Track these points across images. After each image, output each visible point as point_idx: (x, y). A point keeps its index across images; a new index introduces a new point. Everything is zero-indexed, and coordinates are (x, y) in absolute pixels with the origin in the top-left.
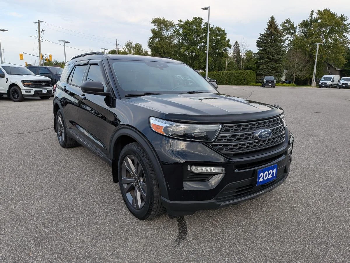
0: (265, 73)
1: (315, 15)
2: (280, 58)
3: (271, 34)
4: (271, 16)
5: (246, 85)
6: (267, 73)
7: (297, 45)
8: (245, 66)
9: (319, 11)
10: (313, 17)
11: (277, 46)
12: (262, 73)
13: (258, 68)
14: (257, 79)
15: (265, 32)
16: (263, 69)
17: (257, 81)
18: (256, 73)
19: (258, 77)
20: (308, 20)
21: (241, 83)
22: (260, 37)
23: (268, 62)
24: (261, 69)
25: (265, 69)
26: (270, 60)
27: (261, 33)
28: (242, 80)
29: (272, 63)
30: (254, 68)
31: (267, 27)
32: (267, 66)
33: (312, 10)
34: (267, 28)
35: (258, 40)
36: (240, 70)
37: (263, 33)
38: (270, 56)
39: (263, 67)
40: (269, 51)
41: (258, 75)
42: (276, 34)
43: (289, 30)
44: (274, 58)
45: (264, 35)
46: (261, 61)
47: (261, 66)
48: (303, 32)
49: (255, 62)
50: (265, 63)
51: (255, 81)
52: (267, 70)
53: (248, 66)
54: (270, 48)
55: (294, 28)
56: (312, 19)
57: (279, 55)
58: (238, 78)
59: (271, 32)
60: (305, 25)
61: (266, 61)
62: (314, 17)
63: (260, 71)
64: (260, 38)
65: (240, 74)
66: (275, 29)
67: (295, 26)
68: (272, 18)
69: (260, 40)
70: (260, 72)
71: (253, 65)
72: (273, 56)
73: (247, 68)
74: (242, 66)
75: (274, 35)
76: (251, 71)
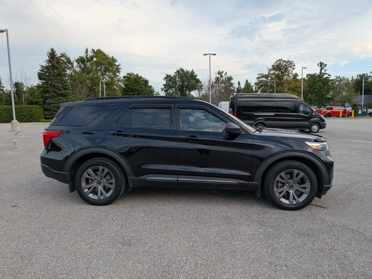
0: (53, 108)
1: (90, 54)
2: (68, 93)
3: (53, 67)
4: (51, 48)
5: (33, 122)
6: (57, 108)
7: (78, 80)
8: (28, 100)
9: (93, 50)
10: (88, 54)
11: (62, 80)
12: (50, 108)
13: (44, 102)
14: (46, 115)
15: (47, 65)
16: (51, 104)
17: (45, 117)
18: (43, 107)
19: (46, 112)
20: (85, 57)
21: (27, 119)
22: (42, 69)
23: (55, 97)
24: (49, 104)
25: (53, 103)
26: (57, 94)
27: (42, 65)
28: (27, 116)
29: (60, 97)
30: (40, 102)
31: (48, 59)
32: (55, 100)
33: (87, 48)
34: (47, 61)
35: (39, 72)
36: (22, 104)
37: (44, 65)
38: (57, 90)
39: (51, 102)
40: (54, 84)
41: (45, 110)
42: (59, 67)
43: (67, 64)
44: (61, 92)
45: (45, 67)
46: (47, 95)
47: (48, 101)
48: (80, 68)
49: (40, 96)
50: (52, 97)
51: (43, 117)
52: (55, 105)
53: (33, 100)
54: (55, 82)
55: (71, 62)
56: (88, 57)
57: (66, 89)
58: (22, 113)
59: (53, 65)
60: (81, 60)
61: (52, 95)
62: (90, 55)
63: (47, 105)
64: (41, 71)
65: (23, 110)
66: (57, 62)
67: (72, 61)
68: (52, 50)
69: (41, 72)
70: (47, 107)
71: (38, 99)
72: (60, 91)
73: (31, 103)
74: (25, 100)
75: (57, 68)
76: (37, 105)
